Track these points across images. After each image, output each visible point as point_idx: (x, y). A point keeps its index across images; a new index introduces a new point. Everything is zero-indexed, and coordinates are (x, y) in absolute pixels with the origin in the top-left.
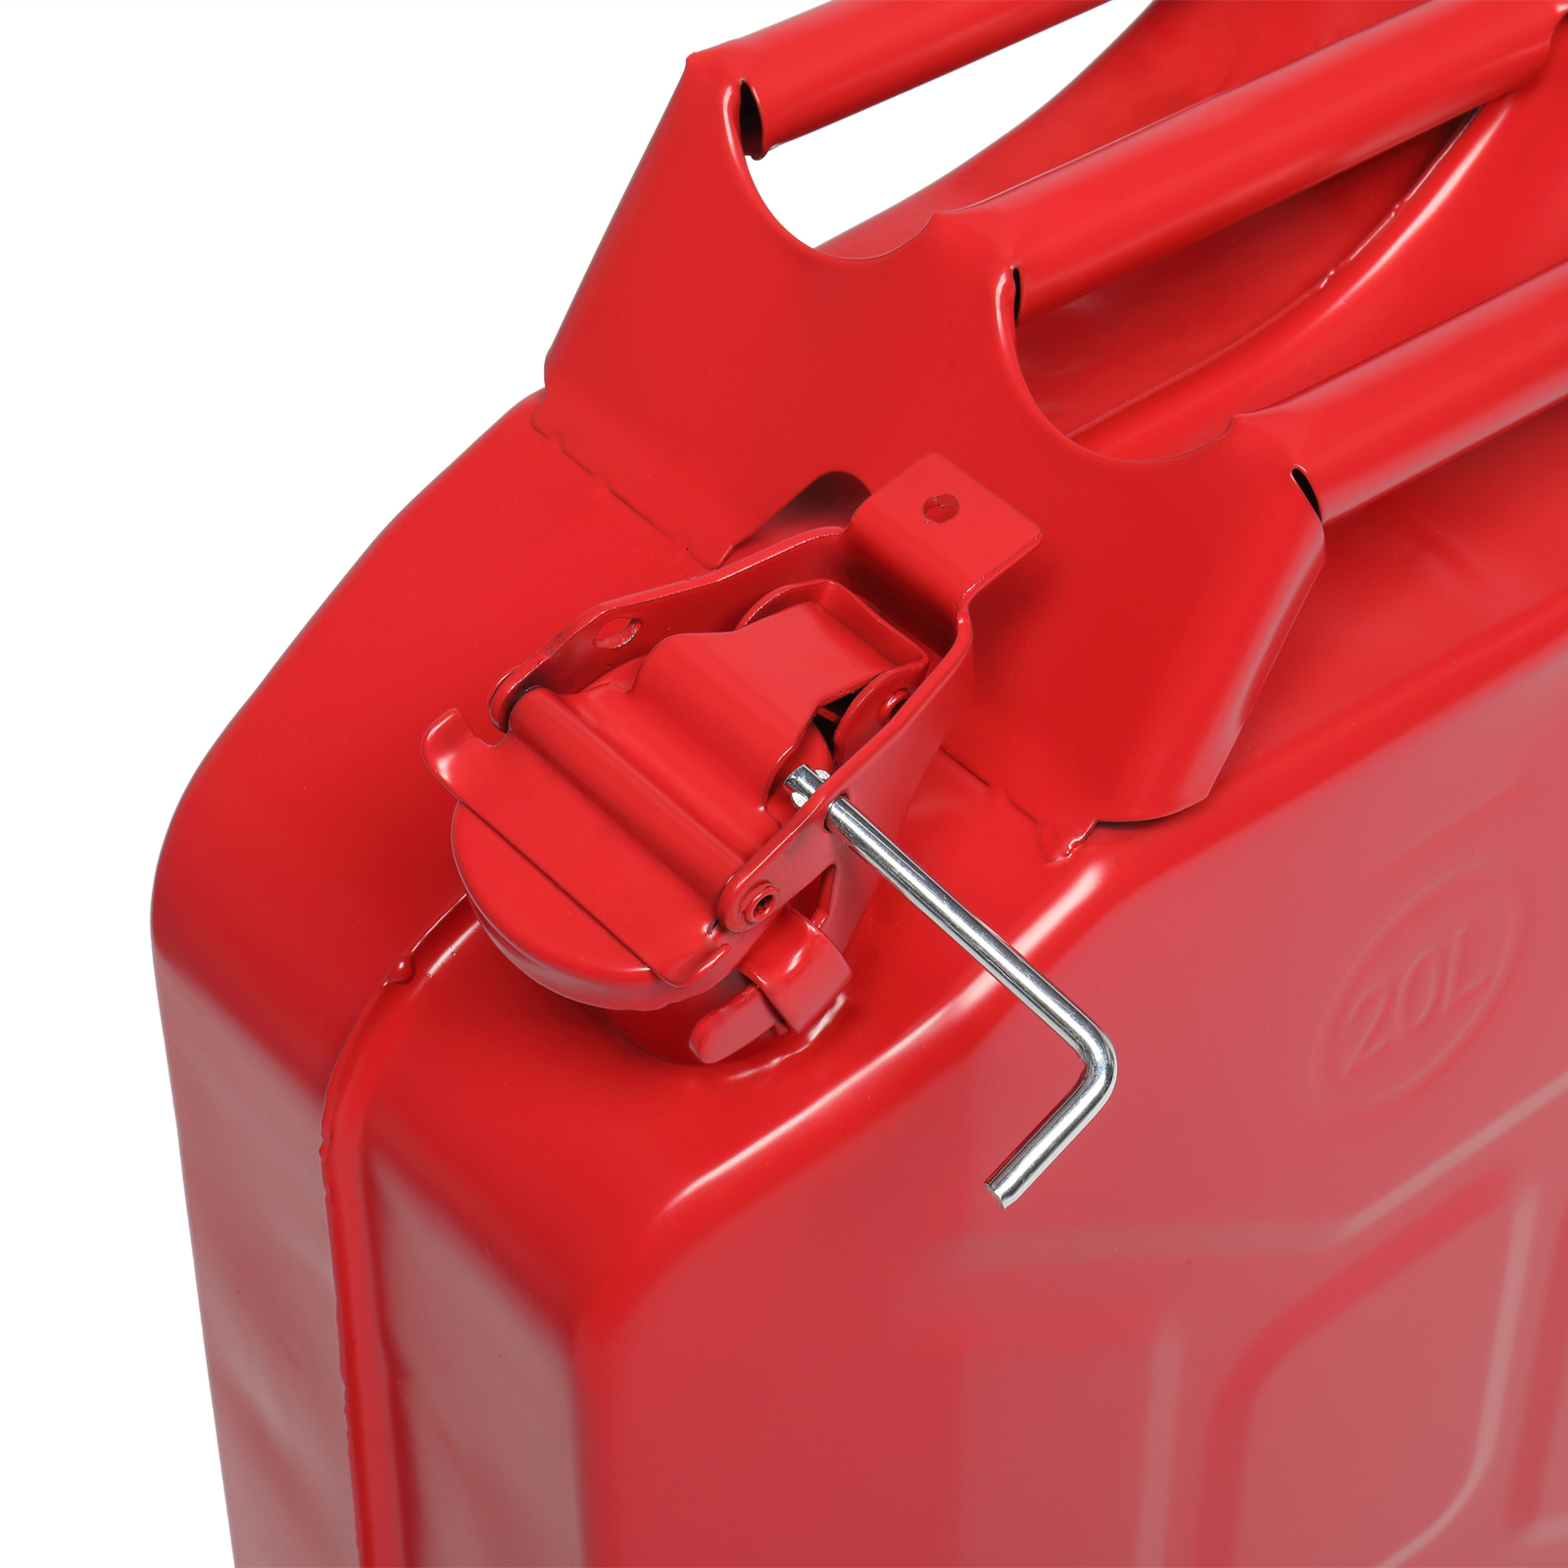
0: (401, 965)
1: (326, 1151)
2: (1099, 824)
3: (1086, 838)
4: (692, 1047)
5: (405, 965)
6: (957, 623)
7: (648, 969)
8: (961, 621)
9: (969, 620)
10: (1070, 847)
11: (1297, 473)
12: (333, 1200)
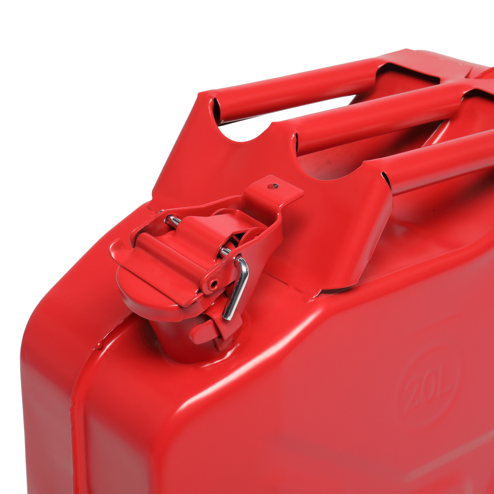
0: (99, 344)
1: (72, 410)
2: (323, 292)
3: (318, 295)
4: (190, 338)
5: (100, 344)
6: (277, 214)
7: (177, 305)
8: (278, 214)
9: (281, 214)
10: (314, 297)
11: (383, 174)
12: (73, 429)
